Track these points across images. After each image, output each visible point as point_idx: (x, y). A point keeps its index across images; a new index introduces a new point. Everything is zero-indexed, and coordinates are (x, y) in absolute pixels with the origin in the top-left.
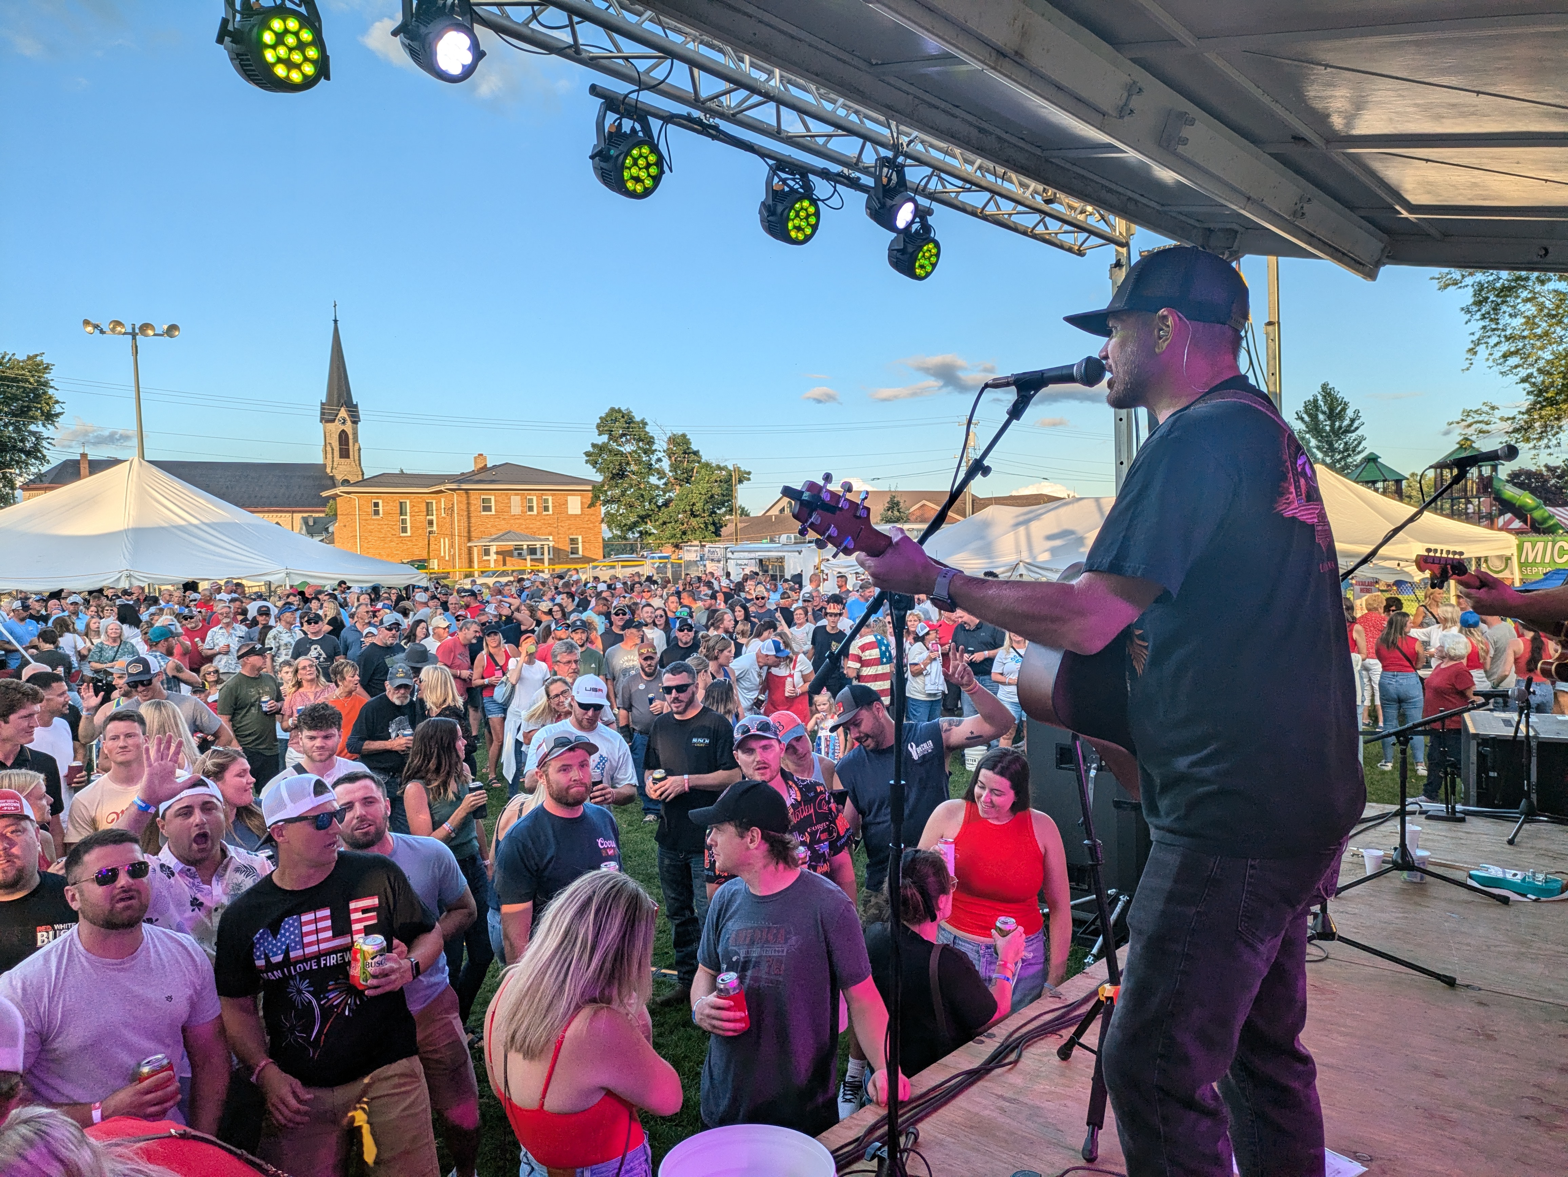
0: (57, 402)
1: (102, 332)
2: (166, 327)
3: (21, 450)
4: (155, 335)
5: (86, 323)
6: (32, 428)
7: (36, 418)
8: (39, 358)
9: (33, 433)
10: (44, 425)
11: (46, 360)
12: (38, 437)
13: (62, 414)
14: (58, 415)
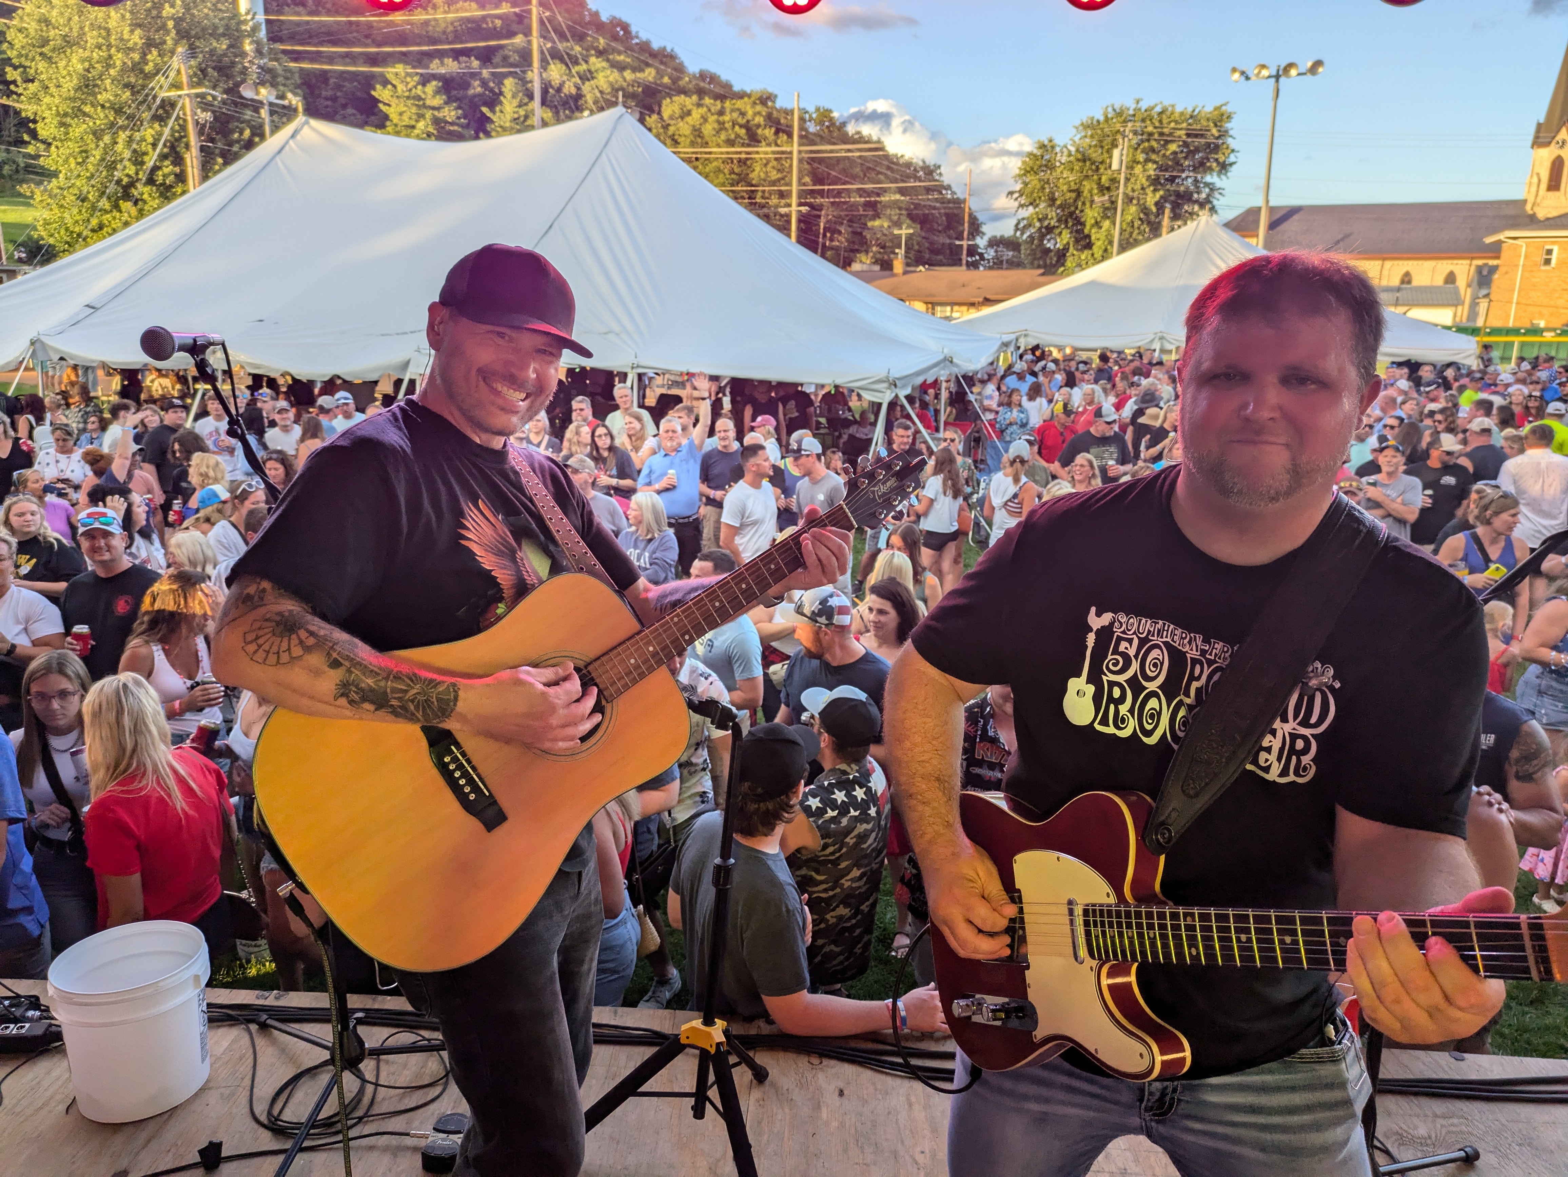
0: (1233, 151)
1: (1248, 78)
2: (1309, 64)
3: (1197, 202)
4: (1299, 74)
5: (1234, 70)
6: (1208, 179)
7: (1211, 169)
8: (1224, 108)
9: (1207, 185)
10: (1219, 176)
11: (1228, 109)
12: (1212, 188)
13: (1234, 163)
14: (1231, 164)
